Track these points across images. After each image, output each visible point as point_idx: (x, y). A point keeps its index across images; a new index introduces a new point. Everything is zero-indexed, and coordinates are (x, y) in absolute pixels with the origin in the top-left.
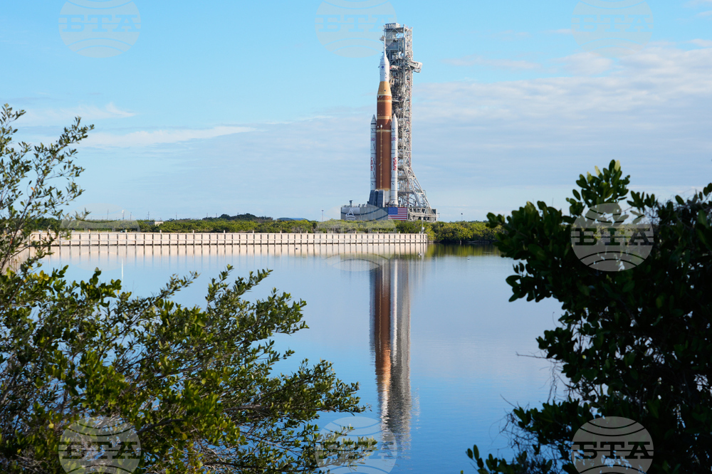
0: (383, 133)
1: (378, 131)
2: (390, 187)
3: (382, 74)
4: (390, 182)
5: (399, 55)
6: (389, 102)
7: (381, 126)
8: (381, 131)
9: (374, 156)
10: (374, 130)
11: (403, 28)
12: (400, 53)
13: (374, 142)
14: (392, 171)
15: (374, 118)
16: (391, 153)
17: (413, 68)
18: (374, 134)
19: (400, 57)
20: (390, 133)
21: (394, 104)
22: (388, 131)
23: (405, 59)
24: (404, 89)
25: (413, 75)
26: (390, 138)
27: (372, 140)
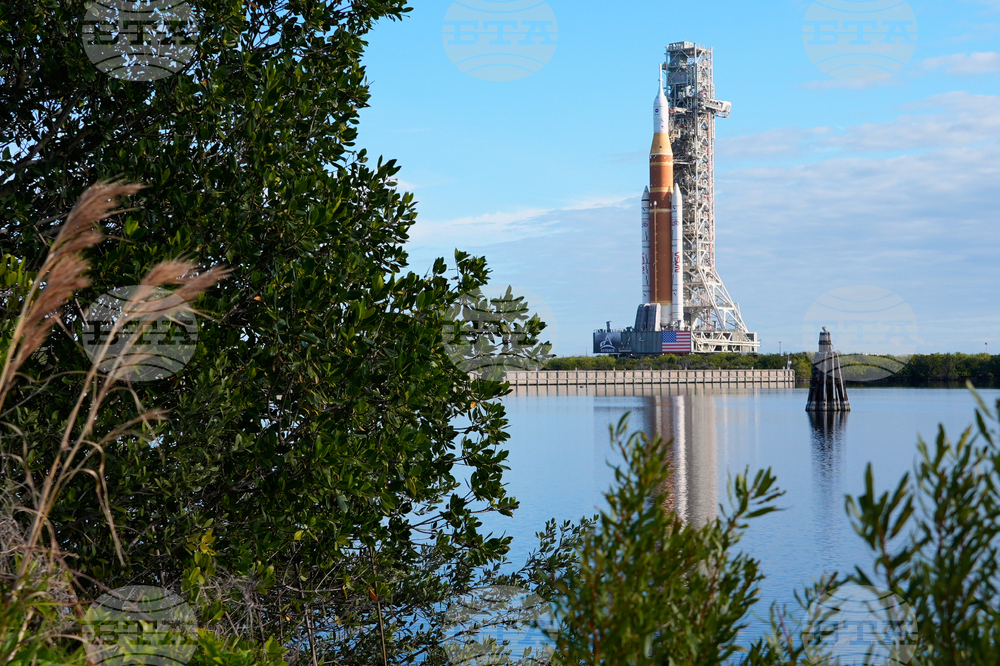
0: (658, 214)
1: (651, 211)
2: (671, 299)
3: (657, 122)
4: (671, 290)
5: (688, 91)
6: (669, 164)
7: (655, 203)
8: (655, 211)
9: (647, 250)
10: (647, 210)
11: (693, 49)
12: (689, 87)
13: (646, 229)
14: (674, 273)
15: (646, 191)
16: (671, 246)
17: (713, 111)
18: (646, 216)
19: (688, 94)
20: (670, 213)
21: (677, 168)
22: (666, 210)
23: (697, 97)
24: (697, 145)
25: (714, 123)
26: (670, 222)
27: (644, 225)
